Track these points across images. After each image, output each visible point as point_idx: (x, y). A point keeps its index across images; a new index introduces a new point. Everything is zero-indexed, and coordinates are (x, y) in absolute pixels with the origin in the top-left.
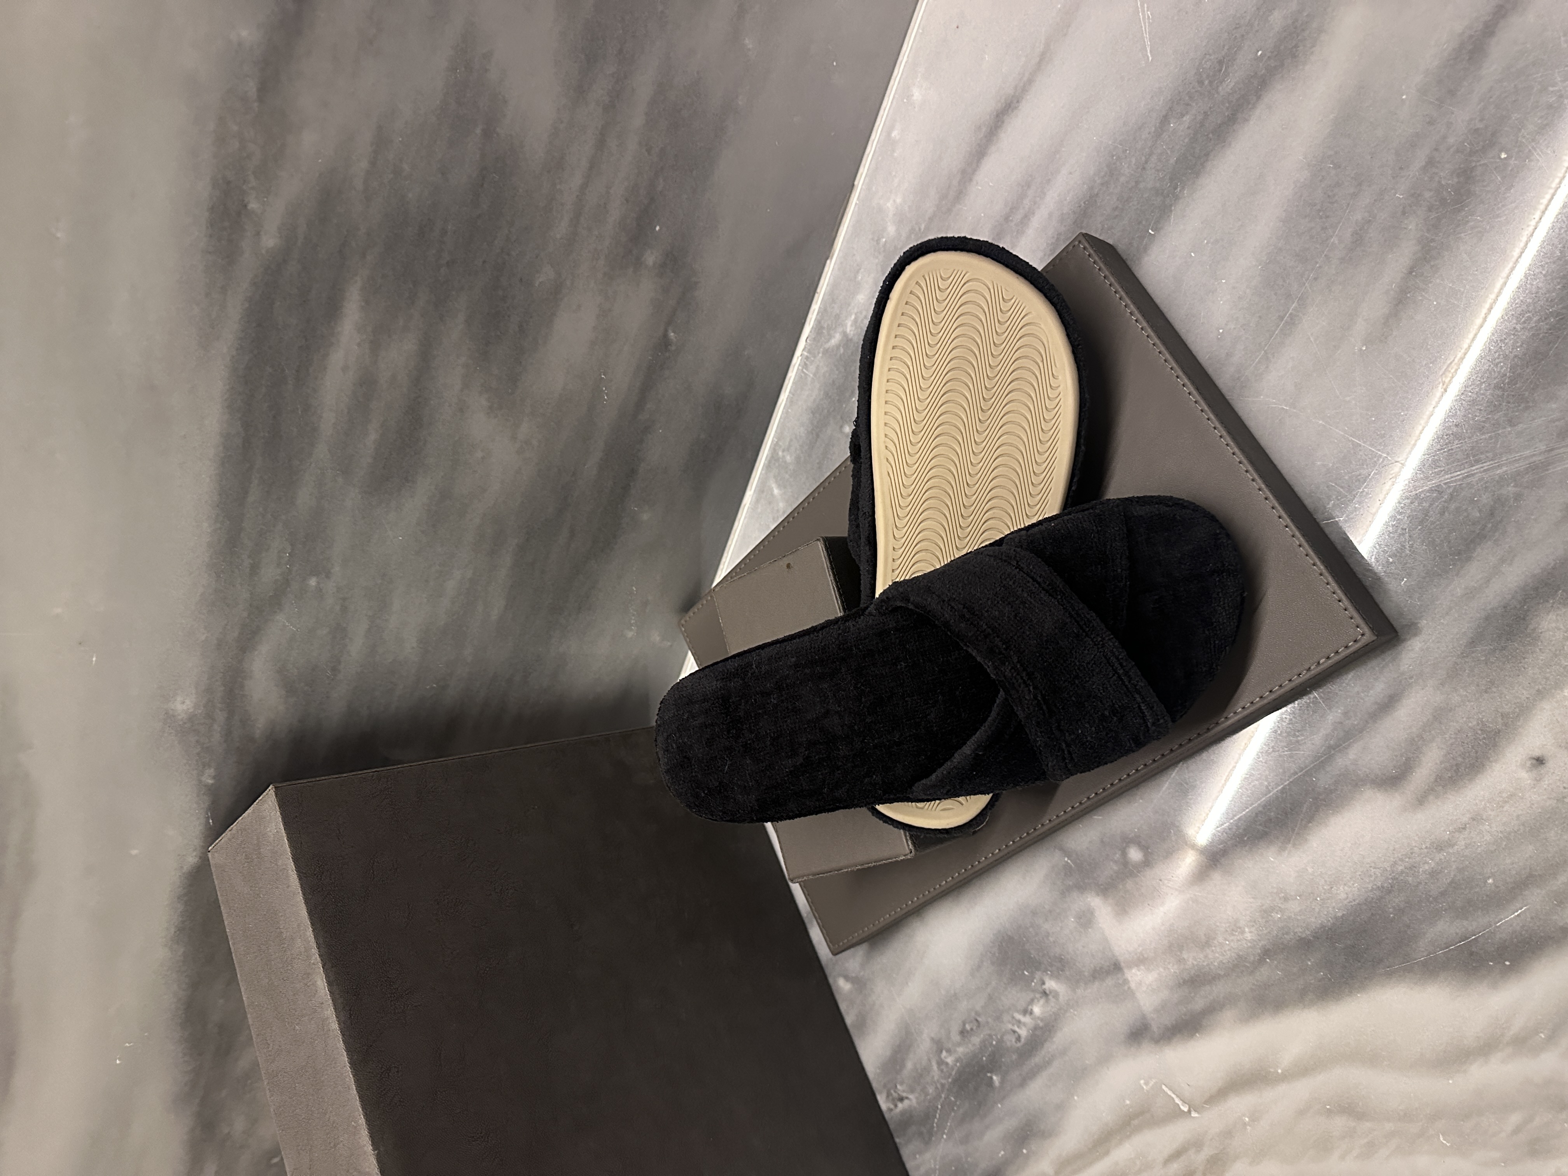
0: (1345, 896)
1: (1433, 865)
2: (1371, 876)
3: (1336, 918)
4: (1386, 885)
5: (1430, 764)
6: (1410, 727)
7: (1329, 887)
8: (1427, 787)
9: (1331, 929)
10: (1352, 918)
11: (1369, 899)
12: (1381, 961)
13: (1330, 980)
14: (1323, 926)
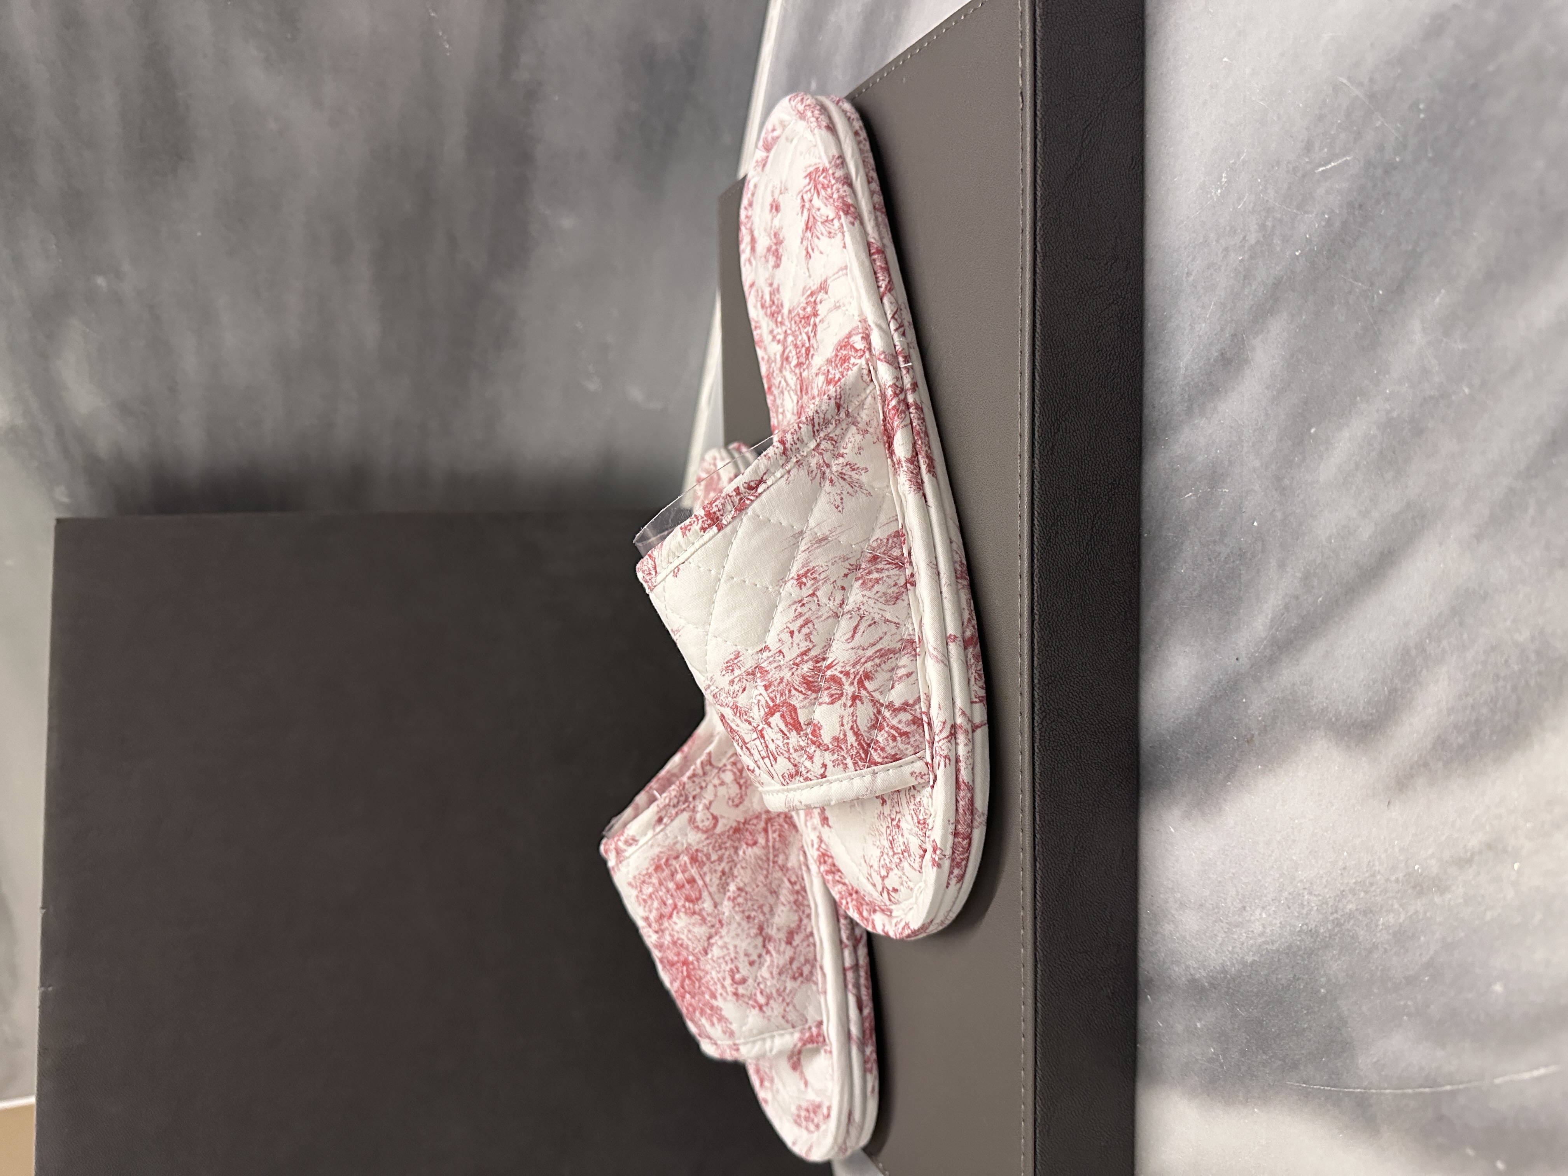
0: (1261, 929)
1: (1402, 917)
2: (1302, 905)
3: (1245, 964)
4: (1322, 930)
5: (1429, 711)
6: (1406, 624)
7: (1240, 906)
8: (1416, 758)
9: (1234, 980)
10: (1266, 972)
11: (1295, 949)
12: (1295, 1066)
13: (1222, 1066)
14: (1224, 971)
